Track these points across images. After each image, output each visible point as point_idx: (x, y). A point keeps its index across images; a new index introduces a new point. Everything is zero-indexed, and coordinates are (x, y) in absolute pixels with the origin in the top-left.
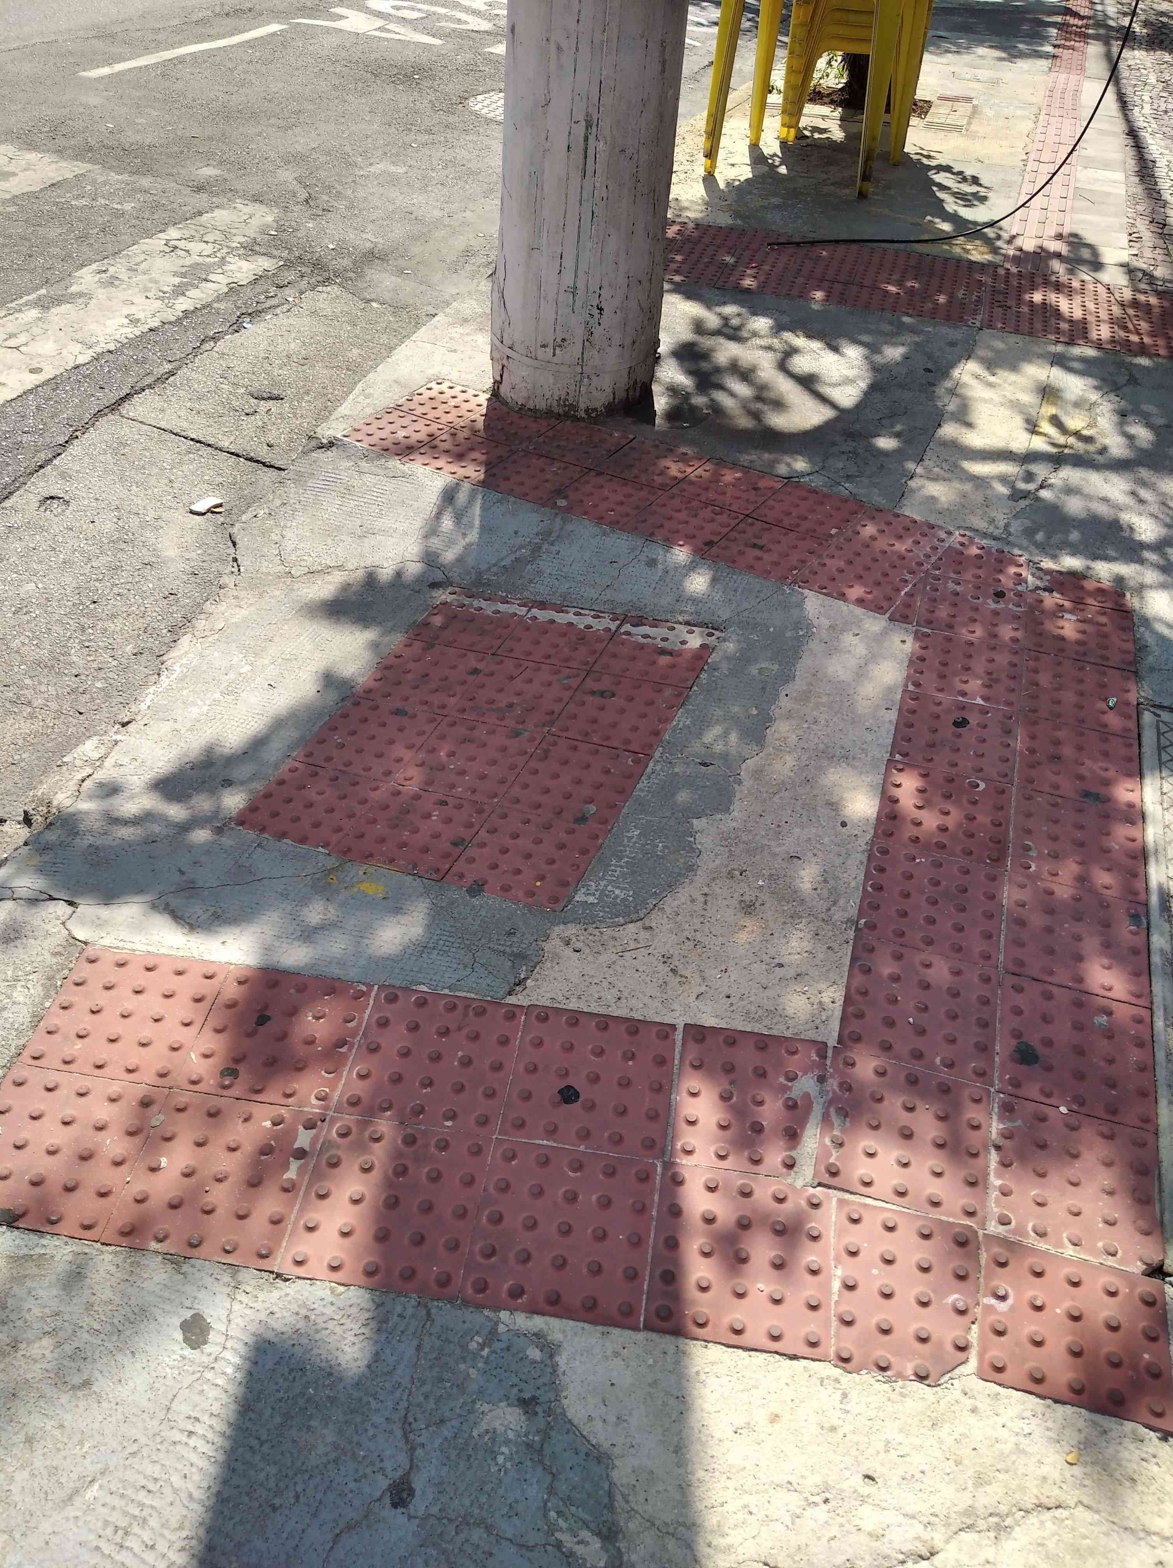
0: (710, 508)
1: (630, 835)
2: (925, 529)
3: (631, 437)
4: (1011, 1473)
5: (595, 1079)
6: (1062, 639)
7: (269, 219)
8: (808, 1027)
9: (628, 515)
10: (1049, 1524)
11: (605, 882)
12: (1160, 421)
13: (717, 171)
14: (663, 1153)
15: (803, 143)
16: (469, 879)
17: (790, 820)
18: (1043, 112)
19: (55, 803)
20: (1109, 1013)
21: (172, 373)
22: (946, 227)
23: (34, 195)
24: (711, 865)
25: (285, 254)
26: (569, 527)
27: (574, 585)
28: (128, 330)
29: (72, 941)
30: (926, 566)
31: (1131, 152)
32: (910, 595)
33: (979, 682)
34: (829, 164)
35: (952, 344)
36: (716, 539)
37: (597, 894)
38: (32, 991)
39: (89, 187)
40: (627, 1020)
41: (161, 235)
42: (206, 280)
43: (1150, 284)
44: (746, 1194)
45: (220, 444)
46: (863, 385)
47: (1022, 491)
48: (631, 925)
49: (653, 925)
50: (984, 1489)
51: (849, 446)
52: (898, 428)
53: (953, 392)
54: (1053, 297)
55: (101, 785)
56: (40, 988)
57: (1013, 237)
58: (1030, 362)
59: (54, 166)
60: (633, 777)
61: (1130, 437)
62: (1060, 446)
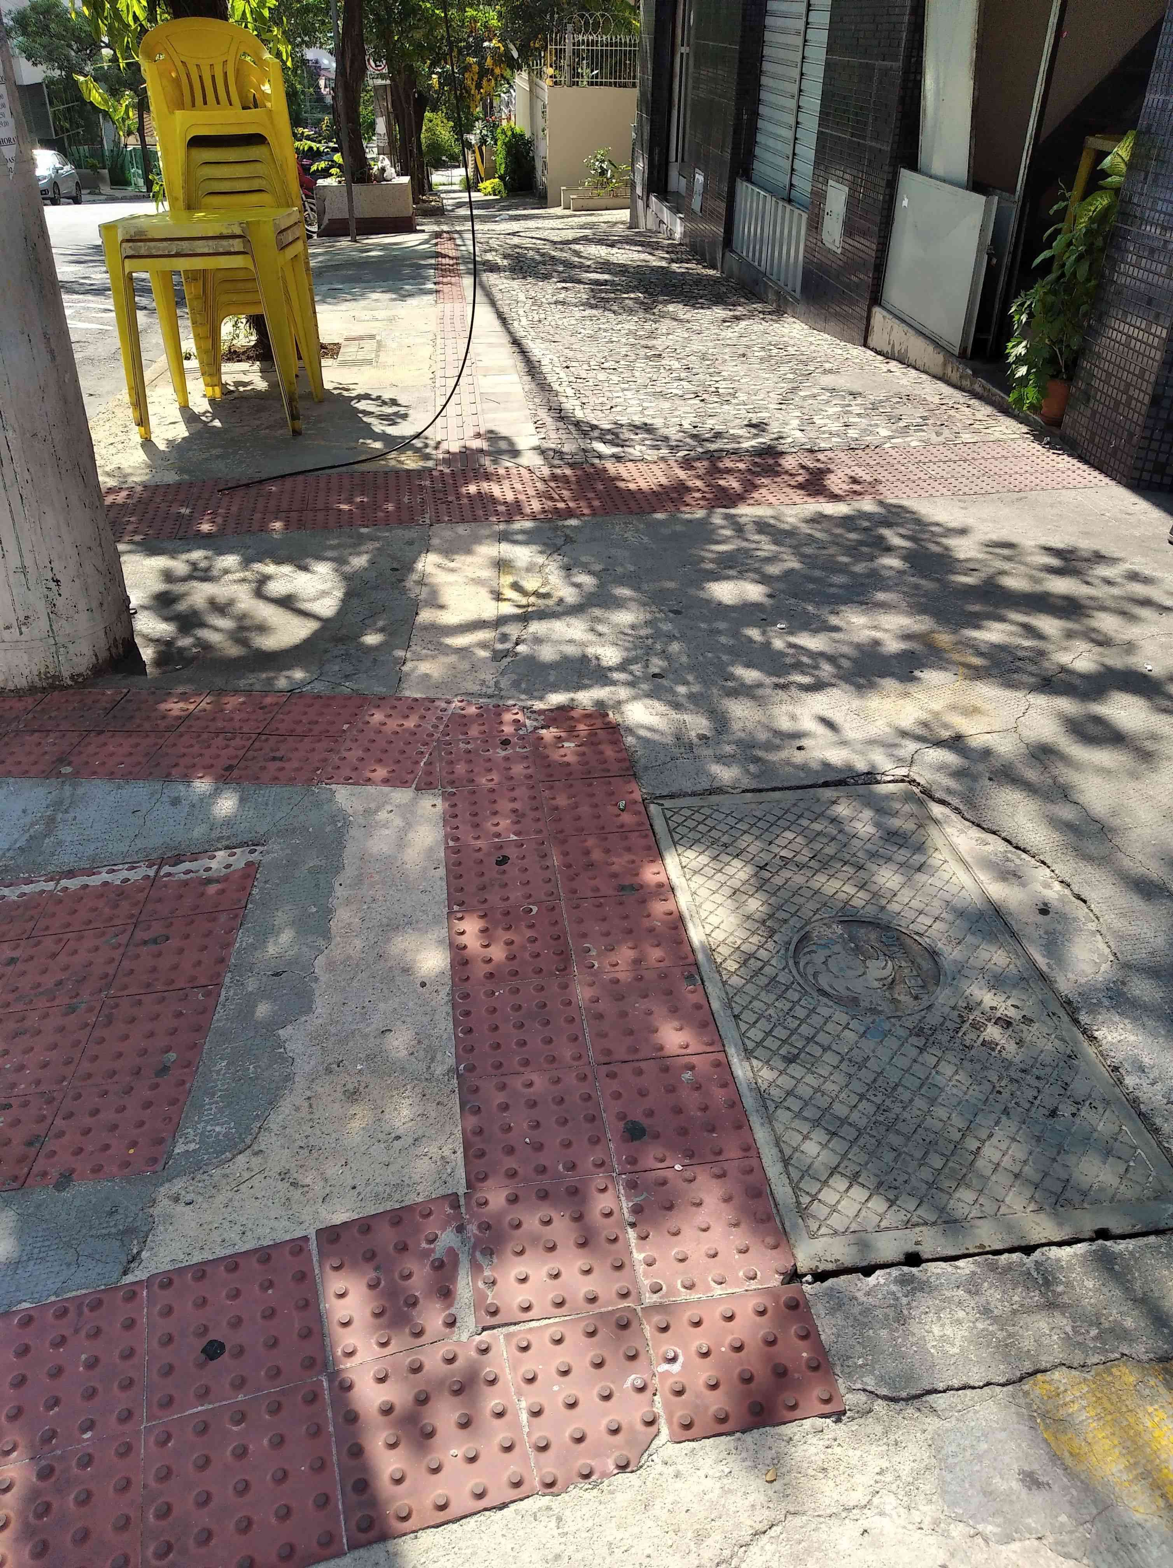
0: (221, 736)
1: (218, 1067)
2: (427, 704)
3: (125, 691)
4: (724, 1517)
5: (237, 1323)
6: (568, 764)
8: (437, 1185)
9: (140, 763)
10: (768, 1547)
11: (202, 1124)
12: (598, 567)
13: (153, 436)
14: (325, 1365)
15: (231, 397)
16: (54, 1173)
17: (372, 998)
18: (439, 337)
20: (692, 1068)
22: (378, 445)
24: (307, 1068)
26: (80, 791)
27: (99, 844)
30: (436, 736)
31: (518, 357)
32: (429, 763)
33: (508, 821)
34: (258, 411)
35: (411, 543)
36: (234, 762)
37: (197, 1139)
40: (255, 1251)
43: (562, 459)
44: (416, 1369)
46: (339, 594)
47: (501, 651)
48: (240, 1157)
49: (263, 1147)
50: (705, 1544)
51: (341, 649)
52: (381, 623)
53: (421, 583)
54: (485, 486)
57: (439, 443)
58: (480, 543)
60: (206, 1011)
61: (578, 586)
62: (524, 607)
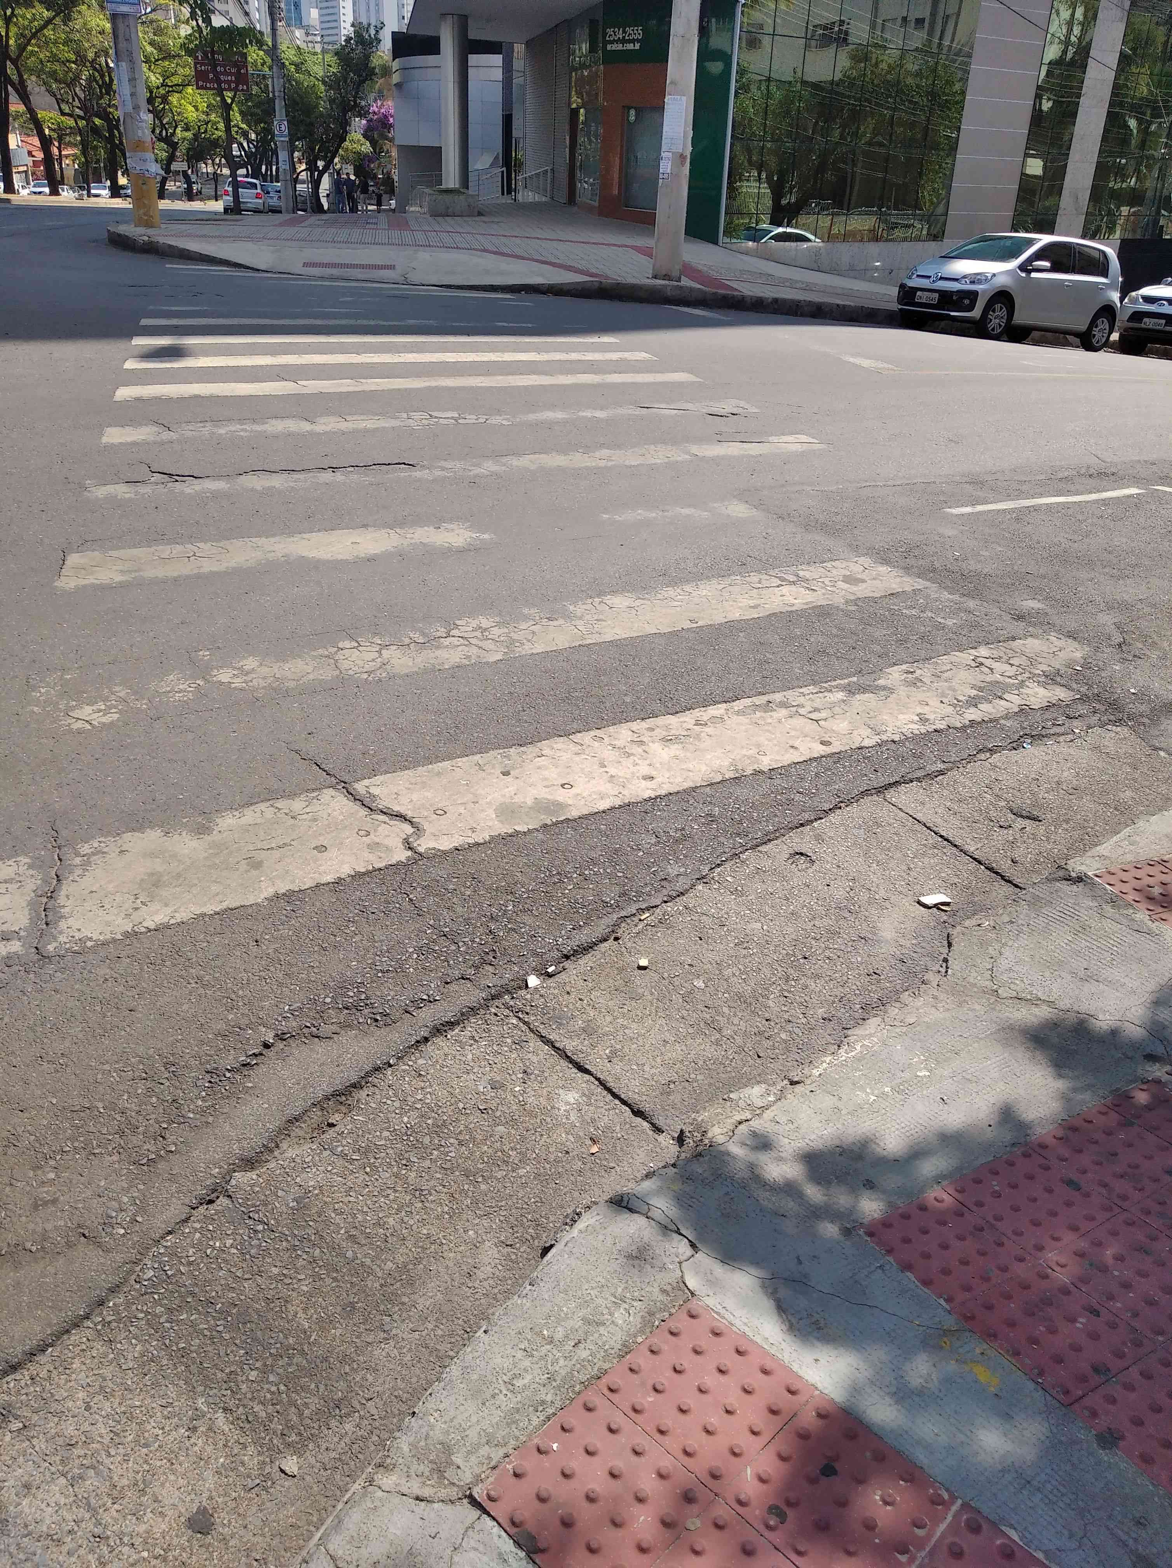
7: (1078, 655)
16: (1103, 1422)
19: (710, 1135)
21: (941, 773)
23: (875, 600)
25: (1084, 689)
28: (916, 727)
29: (681, 1285)
38: (631, 1318)
39: (921, 601)
41: (973, 651)
42: (1001, 698)
45: (966, 848)
55: (754, 1134)
56: (639, 1320)
59: (898, 580)
